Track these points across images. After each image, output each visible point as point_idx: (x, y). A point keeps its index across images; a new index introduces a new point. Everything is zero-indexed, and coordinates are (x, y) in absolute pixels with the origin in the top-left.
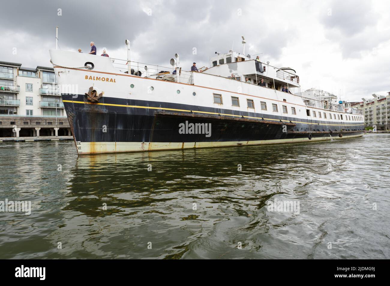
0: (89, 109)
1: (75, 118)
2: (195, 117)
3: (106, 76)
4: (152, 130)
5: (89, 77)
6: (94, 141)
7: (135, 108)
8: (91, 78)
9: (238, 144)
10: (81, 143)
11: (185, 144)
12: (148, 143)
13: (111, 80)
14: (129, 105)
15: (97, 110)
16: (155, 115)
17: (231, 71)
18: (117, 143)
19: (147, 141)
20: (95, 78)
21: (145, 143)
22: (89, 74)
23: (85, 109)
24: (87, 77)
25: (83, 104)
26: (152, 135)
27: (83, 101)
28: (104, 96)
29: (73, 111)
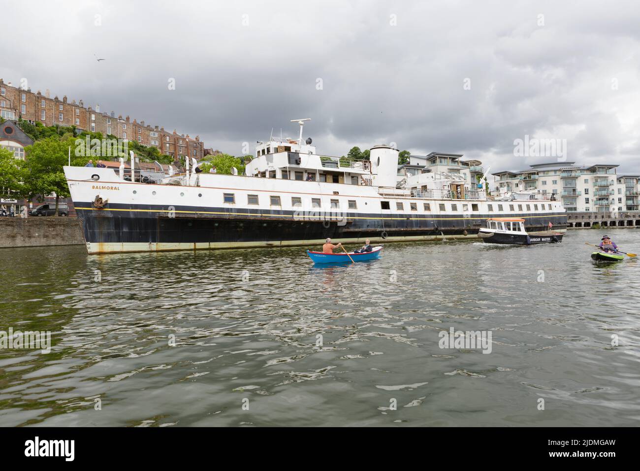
0: (97, 214)
1: (85, 223)
2: (197, 218)
3: (110, 185)
4: (158, 231)
5: (95, 187)
6: (102, 242)
7: (137, 212)
8: (97, 188)
9: (267, 244)
10: (91, 244)
11: (197, 244)
12: (155, 244)
13: (115, 188)
14: (132, 209)
15: (103, 214)
16: (158, 218)
17: (268, 164)
18: (124, 243)
19: (154, 241)
20: (101, 188)
21: (152, 243)
22: (96, 184)
23: (93, 214)
24: (93, 187)
25: (91, 210)
26: (158, 235)
27: (91, 207)
28: (109, 202)
29: (82, 216)
